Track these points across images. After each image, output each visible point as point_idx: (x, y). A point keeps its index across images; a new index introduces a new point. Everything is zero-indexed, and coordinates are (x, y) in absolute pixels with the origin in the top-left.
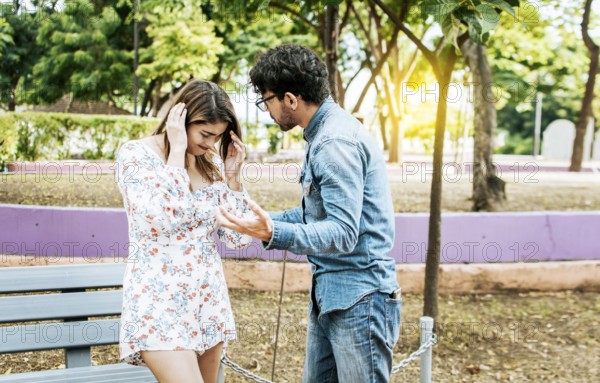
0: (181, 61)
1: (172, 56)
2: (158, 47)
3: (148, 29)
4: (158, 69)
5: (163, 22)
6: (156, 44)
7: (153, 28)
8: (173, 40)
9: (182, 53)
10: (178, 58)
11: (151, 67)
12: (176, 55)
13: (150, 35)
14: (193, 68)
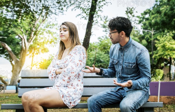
0: (167, 53)
1: (164, 51)
2: (159, 49)
3: (156, 45)
4: (159, 56)
5: (160, 42)
6: (158, 48)
7: (157, 44)
8: (164, 47)
9: (167, 50)
10: (165, 52)
11: (157, 55)
12: (165, 51)
13: (156, 47)
14: (171, 55)
